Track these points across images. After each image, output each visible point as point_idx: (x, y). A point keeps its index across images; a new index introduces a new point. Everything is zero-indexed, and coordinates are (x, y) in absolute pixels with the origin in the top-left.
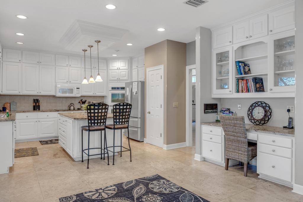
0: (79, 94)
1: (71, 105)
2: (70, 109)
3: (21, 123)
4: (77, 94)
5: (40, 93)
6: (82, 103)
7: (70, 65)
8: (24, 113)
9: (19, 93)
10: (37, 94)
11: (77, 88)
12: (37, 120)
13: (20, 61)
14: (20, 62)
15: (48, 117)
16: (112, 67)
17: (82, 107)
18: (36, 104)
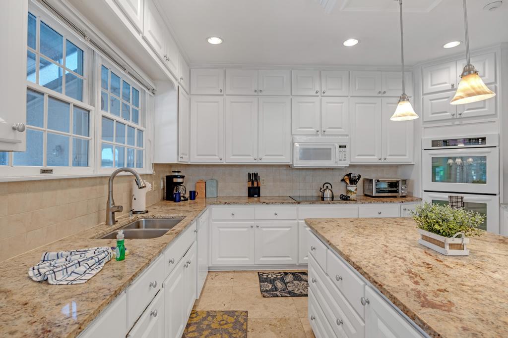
0: (344, 160)
1: (325, 188)
2: (323, 198)
3: (221, 230)
4: (340, 160)
5: (260, 161)
6: (351, 183)
7: (324, 93)
8: (226, 206)
9: (220, 161)
10: (255, 161)
11: (340, 147)
12: (252, 223)
13: (221, 91)
14: (222, 93)
15: (275, 217)
16: (432, 85)
17: (348, 191)
18: (253, 184)
